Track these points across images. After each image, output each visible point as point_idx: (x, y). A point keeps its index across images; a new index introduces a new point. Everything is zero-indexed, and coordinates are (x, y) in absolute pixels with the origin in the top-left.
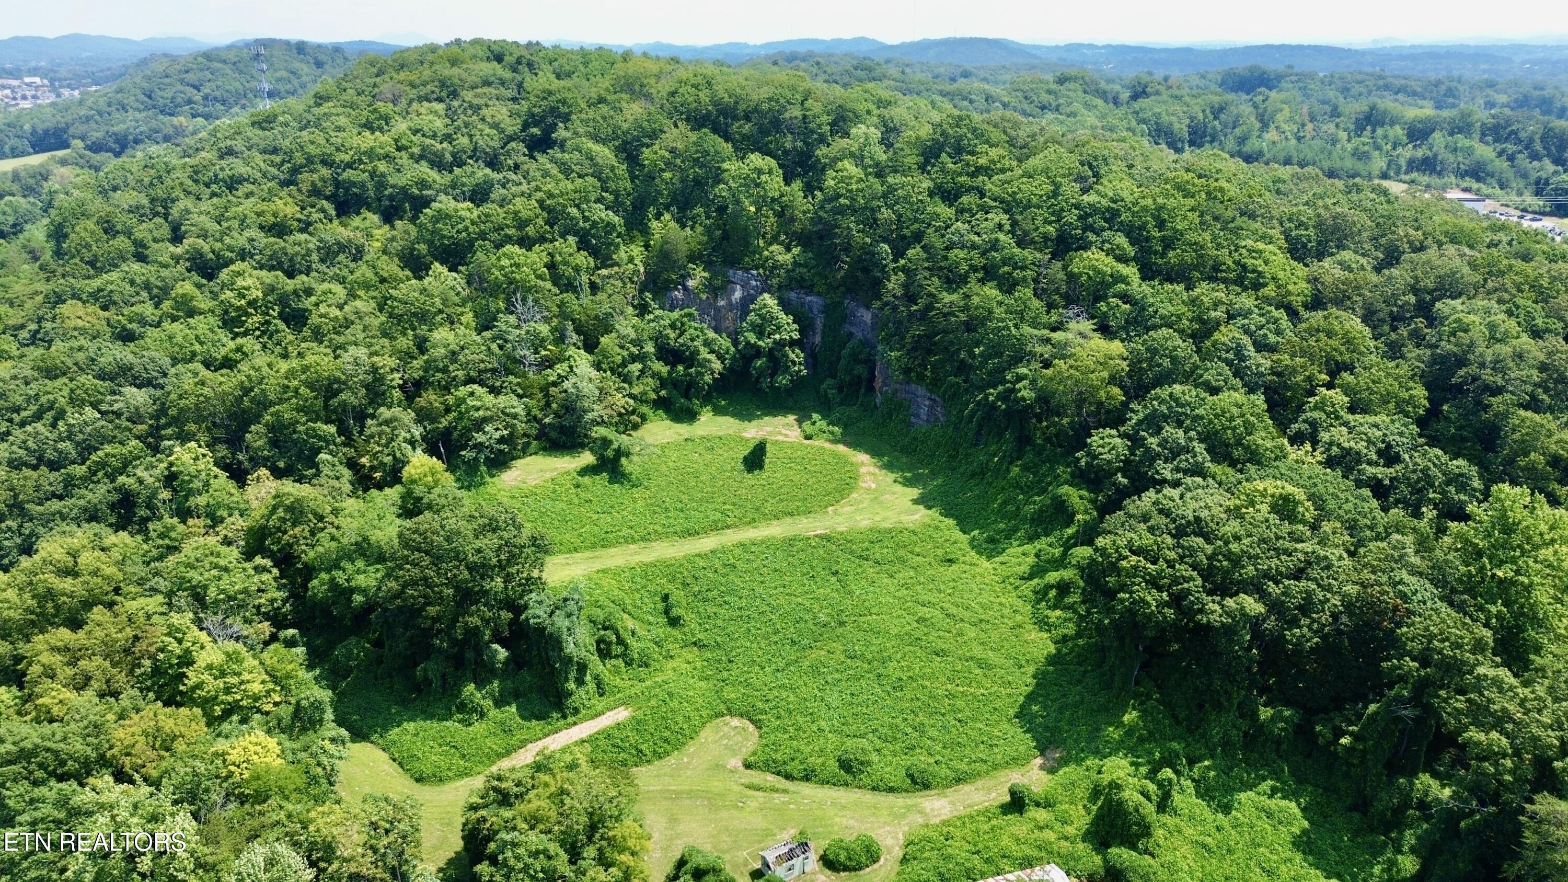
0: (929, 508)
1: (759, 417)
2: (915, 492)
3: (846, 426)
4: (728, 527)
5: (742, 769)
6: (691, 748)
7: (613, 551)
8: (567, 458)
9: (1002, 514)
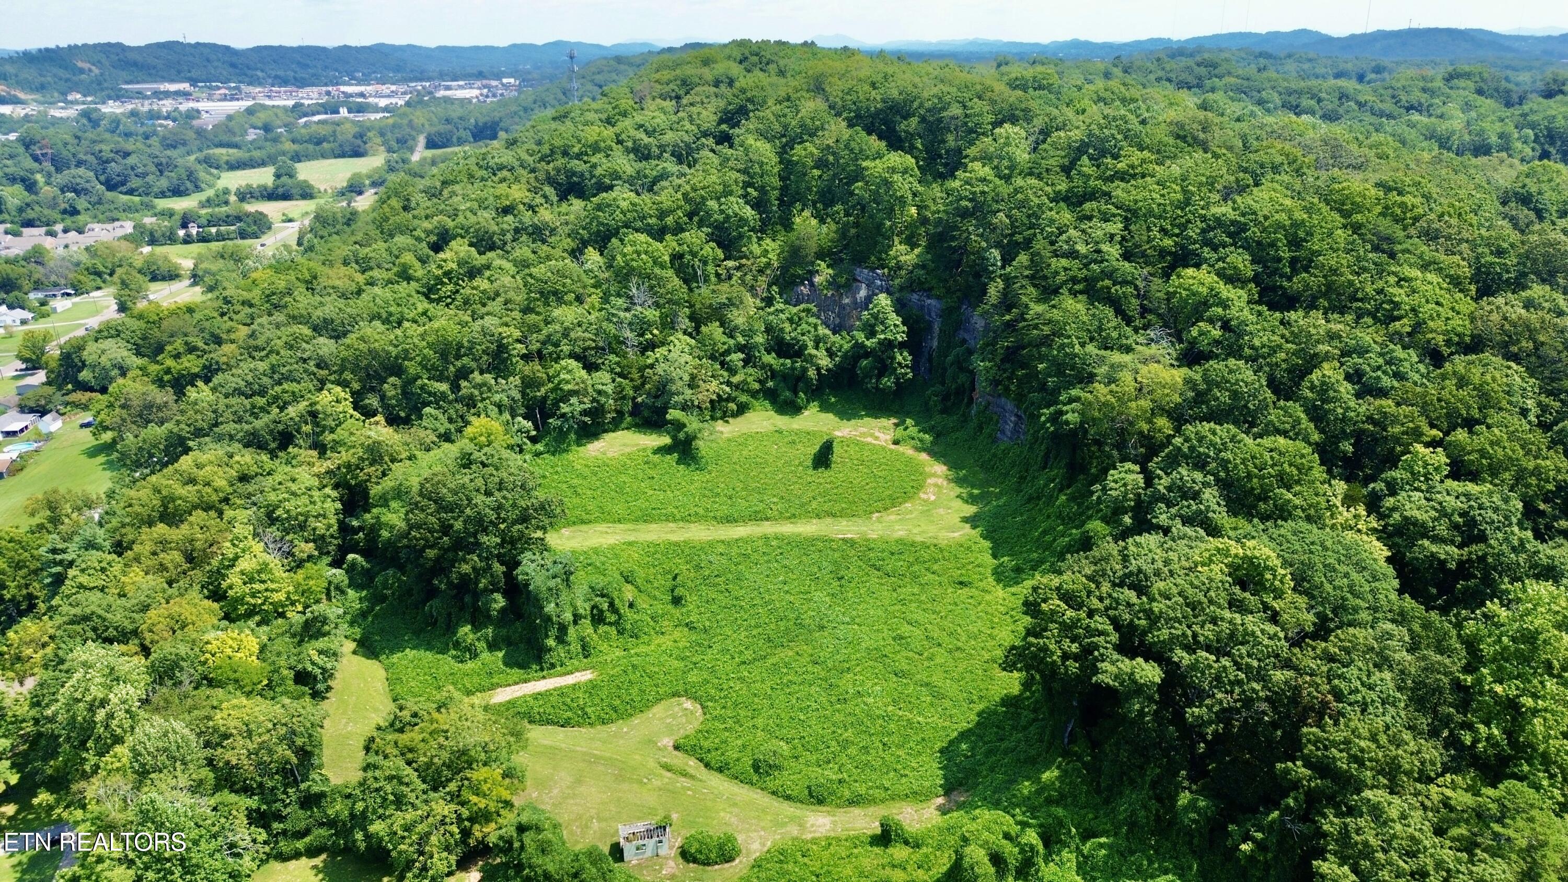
0: (974, 527)
1: (861, 417)
2: (970, 510)
3: (938, 436)
4: (767, 519)
5: (671, 749)
6: (636, 721)
7: (653, 526)
8: (654, 436)
9: (1040, 544)
